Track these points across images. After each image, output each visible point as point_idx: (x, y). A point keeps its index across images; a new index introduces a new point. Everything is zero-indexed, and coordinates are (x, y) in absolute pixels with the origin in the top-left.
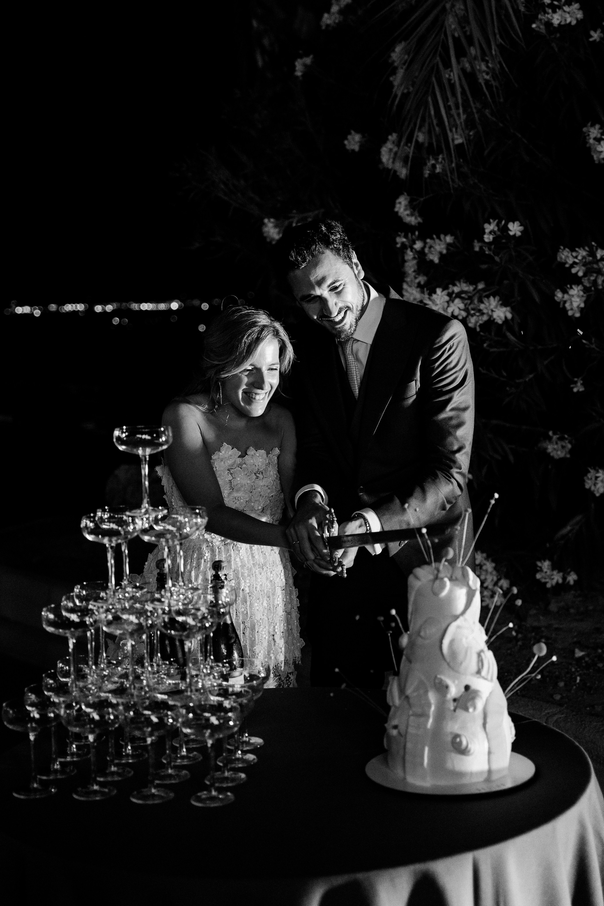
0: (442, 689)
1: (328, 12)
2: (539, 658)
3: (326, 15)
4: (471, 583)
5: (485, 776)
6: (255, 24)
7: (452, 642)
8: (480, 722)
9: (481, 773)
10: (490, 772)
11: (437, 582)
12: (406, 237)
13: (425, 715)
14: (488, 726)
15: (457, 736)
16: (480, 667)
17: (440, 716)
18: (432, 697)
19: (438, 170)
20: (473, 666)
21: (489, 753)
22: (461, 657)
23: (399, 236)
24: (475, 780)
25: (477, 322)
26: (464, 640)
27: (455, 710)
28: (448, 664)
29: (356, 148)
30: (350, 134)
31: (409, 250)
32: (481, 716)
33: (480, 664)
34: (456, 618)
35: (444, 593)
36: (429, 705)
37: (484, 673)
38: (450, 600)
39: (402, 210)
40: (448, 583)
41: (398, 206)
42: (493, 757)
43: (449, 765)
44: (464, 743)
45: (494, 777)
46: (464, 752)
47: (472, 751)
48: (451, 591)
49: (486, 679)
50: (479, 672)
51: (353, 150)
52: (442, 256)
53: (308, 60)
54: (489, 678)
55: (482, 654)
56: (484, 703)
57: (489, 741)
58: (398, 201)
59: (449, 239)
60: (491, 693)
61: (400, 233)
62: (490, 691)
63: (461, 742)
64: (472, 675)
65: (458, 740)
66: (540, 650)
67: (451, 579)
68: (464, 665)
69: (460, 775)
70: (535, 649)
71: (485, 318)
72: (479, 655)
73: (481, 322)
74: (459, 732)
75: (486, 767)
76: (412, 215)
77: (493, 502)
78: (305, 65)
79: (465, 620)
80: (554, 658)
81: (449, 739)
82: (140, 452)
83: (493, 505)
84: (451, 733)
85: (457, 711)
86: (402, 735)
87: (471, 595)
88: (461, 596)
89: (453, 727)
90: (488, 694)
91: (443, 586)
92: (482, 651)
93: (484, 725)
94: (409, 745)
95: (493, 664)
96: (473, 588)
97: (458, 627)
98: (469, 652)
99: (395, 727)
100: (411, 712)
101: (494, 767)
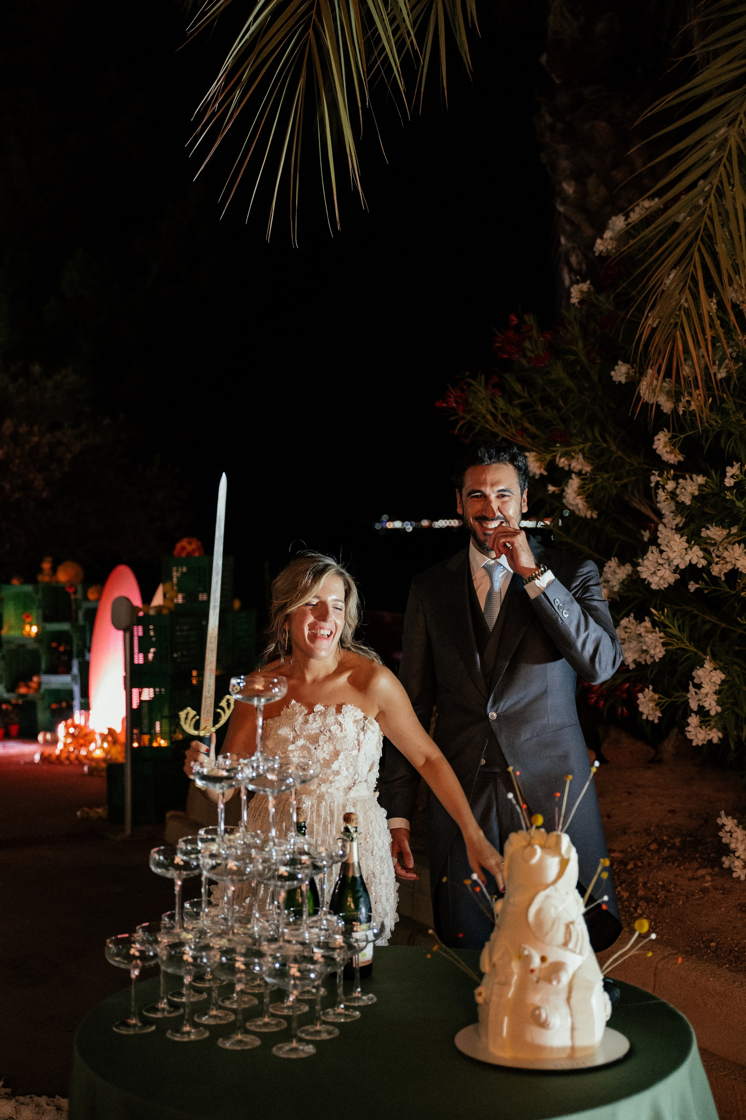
0: (525, 959)
1: (602, 238)
2: (640, 934)
3: (599, 241)
4: (563, 850)
5: (568, 1052)
6: (563, 240)
7: (539, 912)
8: (564, 995)
9: (564, 1049)
10: (573, 1048)
11: (528, 849)
12: (660, 475)
13: (507, 983)
14: (572, 1000)
15: (538, 1008)
16: (568, 939)
17: (522, 988)
18: (515, 967)
19: (693, 407)
20: (560, 936)
21: (573, 1029)
22: (547, 926)
23: (654, 474)
24: (556, 1056)
25: (721, 570)
26: (553, 910)
27: (537, 983)
28: (533, 933)
29: (623, 380)
30: (617, 364)
31: (661, 490)
32: (566, 989)
33: (568, 936)
34: (548, 886)
35: (535, 860)
36: (512, 974)
37: (571, 945)
38: (541, 866)
39: (661, 447)
40: (539, 850)
41: (656, 443)
42: (577, 1034)
43: (528, 1038)
44: (544, 1016)
45: (578, 1055)
46: (544, 1025)
47: (551, 1026)
48: (541, 859)
49: (574, 952)
50: (565, 944)
51: (620, 382)
52: (694, 498)
53: (585, 287)
54: (578, 950)
55: (571, 927)
56: (570, 977)
57: (572, 1016)
58: (656, 438)
59: (700, 479)
60: (580, 967)
61: (654, 472)
62: (580, 964)
63: (540, 1016)
64: (559, 946)
65: (537, 1012)
66: (641, 926)
67: (542, 847)
68: (549, 936)
69: (540, 1048)
70: (637, 926)
71: (729, 567)
72: (568, 926)
73: (725, 571)
74: (539, 1004)
75: (569, 1043)
76: (671, 452)
78: (581, 292)
79: (556, 890)
80: (653, 936)
81: (530, 1010)
84: (533, 1005)
85: (540, 983)
86: (487, 1003)
87: (564, 863)
88: (553, 864)
89: (536, 999)
90: (576, 967)
91: (533, 853)
92: (572, 923)
93: (568, 999)
94: (491, 1013)
95: (583, 938)
96: (566, 857)
97: (547, 897)
98: (556, 923)
99: (480, 994)
100: (497, 980)
101: (579, 1044)
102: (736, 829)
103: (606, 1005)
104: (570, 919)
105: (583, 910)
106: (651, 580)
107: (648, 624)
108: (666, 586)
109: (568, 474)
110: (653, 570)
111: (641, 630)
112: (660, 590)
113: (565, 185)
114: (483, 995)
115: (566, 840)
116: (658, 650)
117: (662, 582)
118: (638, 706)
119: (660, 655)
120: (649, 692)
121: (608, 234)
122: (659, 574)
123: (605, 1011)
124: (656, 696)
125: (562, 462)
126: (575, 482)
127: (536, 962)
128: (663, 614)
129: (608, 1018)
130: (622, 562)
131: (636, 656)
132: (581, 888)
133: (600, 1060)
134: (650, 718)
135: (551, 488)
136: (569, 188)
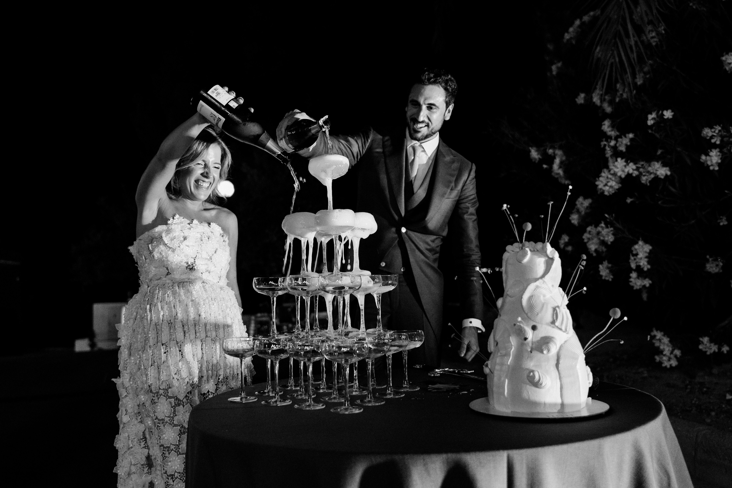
0: (521, 333)
1: (568, 32)
2: (613, 319)
3: (566, 34)
5: (559, 408)
7: (531, 298)
8: (554, 362)
9: (555, 405)
10: (563, 405)
11: (521, 252)
12: (606, 141)
13: (507, 355)
14: (560, 366)
15: (533, 371)
16: (555, 319)
17: (519, 356)
18: (513, 341)
19: (625, 96)
20: (548, 316)
21: (561, 389)
22: (537, 309)
24: (548, 410)
25: (647, 180)
26: (542, 298)
27: (531, 352)
28: (527, 314)
29: (583, 102)
30: (579, 94)
31: (608, 147)
32: (556, 358)
33: (555, 316)
34: (536, 280)
35: (526, 260)
36: (510, 346)
37: (557, 324)
38: (531, 265)
39: (606, 128)
40: (529, 252)
42: (565, 392)
43: (525, 395)
44: (537, 378)
45: (567, 410)
46: (537, 384)
47: (543, 384)
48: (531, 259)
49: (561, 329)
50: (553, 322)
51: (581, 103)
52: (627, 147)
53: (559, 65)
54: (564, 329)
55: (557, 309)
56: (558, 348)
57: (560, 379)
58: (603, 123)
59: (631, 136)
60: (566, 342)
61: (602, 140)
62: (565, 340)
63: (534, 376)
64: (547, 324)
65: (532, 374)
66: (615, 313)
67: (532, 250)
68: (540, 315)
69: (535, 404)
70: (611, 313)
71: (652, 176)
72: (554, 309)
73: (650, 179)
74: (533, 369)
75: (559, 401)
76: (612, 130)
77: (569, 193)
79: (544, 282)
80: (626, 318)
81: (526, 373)
83: (569, 196)
84: (527, 369)
85: (533, 352)
86: (492, 372)
87: (550, 261)
88: (540, 262)
89: (530, 364)
90: (563, 342)
91: (526, 254)
92: (558, 307)
93: (557, 365)
94: (496, 379)
95: (567, 318)
96: (551, 257)
97: (537, 287)
98: (545, 306)
99: (487, 366)
100: (499, 354)
101: (568, 401)
102: (663, 337)
103: (588, 375)
104: (556, 305)
105: (567, 302)
106: (604, 188)
107: (603, 225)
108: (613, 192)
109: (553, 157)
110: (605, 182)
111: (599, 229)
112: (610, 195)
113: (549, 46)
114: (489, 367)
115: (549, 249)
116: (610, 237)
117: (611, 190)
118: (599, 272)
119: (612, 240)
120: (606, 263)
121: (571, 29)
122: (609, 184)
123: (588, 379)
124: (610, 265)
125: (550, 151)
126: (557, 161)
127: (530, 334)
128: (612, 216)
129: (591, 385)
130: (585, 198)
131: (597, 247)
133: (585, 413)
134: (607, 279)
135: (545, 166)
136: (550, 47)
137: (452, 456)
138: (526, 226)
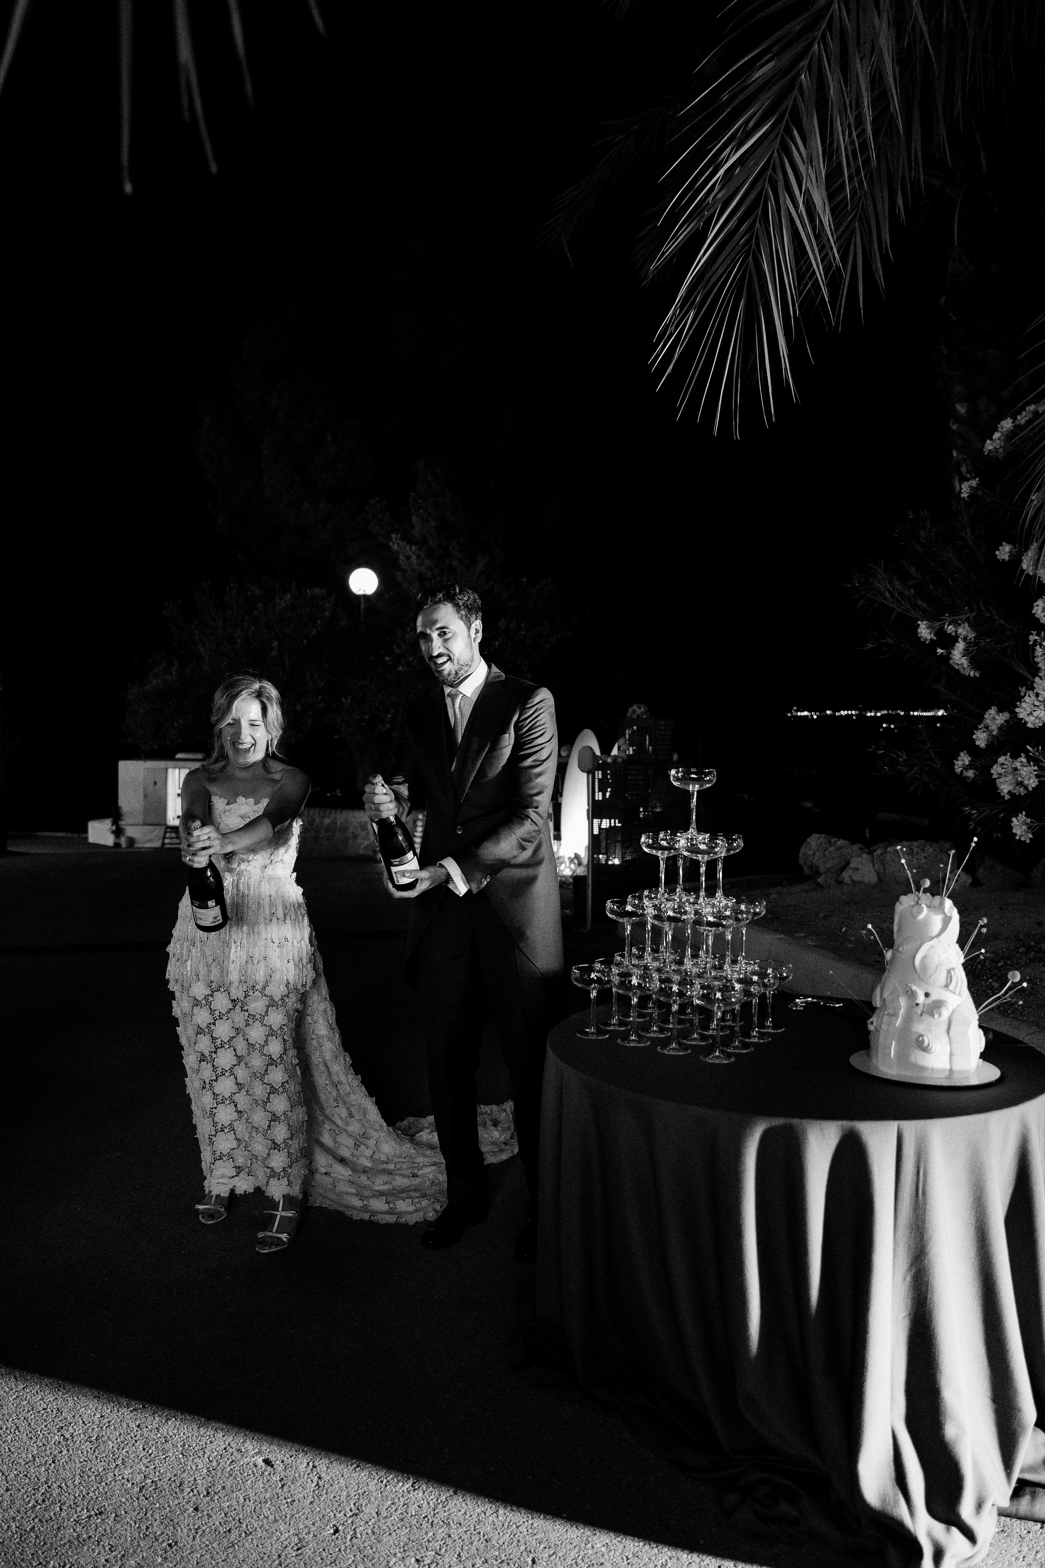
0: (912, 995)
1: (991, 439)
2: (1012, 982)
3: (988, 442)
4: (946, 910)
5: (948, 1073)
6: (955, 454)
7: (924, 958)
8: (945, 1027)
9: (943, 1070)
10: (951, 1071)
11: (916, 907)
12: (1038, 635)
13: (895, 1015)
14: (951, 1032)
15: (922, 1036)
16: (949, 982)
17: (909, 1019)
18: (903, 1002)
20: (942, 979)
21: (951, 1055)
22: (931, 971)
23: (1032, 634)
24: (935, 1075)
26: (936, 958)
27: (921, 1015)
29: (1007, 558)
30: (1002, 545)
31: (1038, 646)
32: (947, 1022)
33: (949, 979)
34: (932, 938)
35: (921, 917)
36: (900, 1008)
37: (951, 987)
38: (926, 923)
39: (1039, 611)
40: (925, 908)
41: (1035, 608)
42: (954, 1058)
43: (912, 1058)
44: (926, 1043)
45: (955, 1076)
46: (925, 1049)
47: (932, 1050)
48: (927, 917)
49: (954, 993)
50: (947, 986)
51: (1004, 560)
53: (974, 483)
54: (957, 992)
55: (952, 971)
56: (950, 1012)
57: (950, 1044)
58: (1035, 604)
60: (959, 1005)
61: (1032, 632)
62: (958, 1003)
63: (923, 1041)
64: (941, 987)
65: (921, 1039)
66: (1014, 976)
67: (928, 907)
68: (934, 977)
69: (923, 1069)
70: (1010, 975)
72: (949, 972)
74: (922, 1033)
75: (948, 1067)
77: (973, 845)
78: (971, 487)
79: (939, 941)
80: (1025, 985)
81: (915, 1036)
82: (691, 788)
83: (973, 847)
84: (916, 1032)
85: (923, 1016)
86: (877, 1030)
87: (947, 921)
88: (937, 921)
89: (919, 1028)
90: (955, 1006)
91: (921, 911)
92: (953, 969)
93: (948, 1031)
94: (881, 1039)
95: (962, 982)
96: (948, 915)
97: (932, 947)
98: (939, 968)
99: (872, 1023)
100: (886, 1013)
101: (956, 1067)
103: (980, 1039)
104: (951, 967)
105: (962, 960)
106: (1027, 719)
107: (1024, 760)
108: (1041, 725)
109: (954, 639)
110: (1029, 711)
111: (1017, 764)
112: (1035, 728)
113: (958, 407)
114: (875, 1024)
115: (948, 903)
116: (1032, 781)
117: (1037, 721)
118: (1012, 828)
119: (1034, 786)
120: (1022, 817)
121: (996, 435)
122: (1035, 714)
123: (980, 1044)
124: (1029, 820)
125: (950, 629)
126: (960, 646)
127: (921, 999)
128: (1038, 751)
129: (982, 1050)
130: (1000, 710)
131: (1011, 788)
132: (961, 942)
133: (974, 1082)
134: (1023, 839)
135: (940, 651)
136: (961, 409)
137: (846, 1124)
138: (924, 882)
